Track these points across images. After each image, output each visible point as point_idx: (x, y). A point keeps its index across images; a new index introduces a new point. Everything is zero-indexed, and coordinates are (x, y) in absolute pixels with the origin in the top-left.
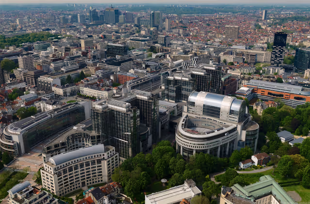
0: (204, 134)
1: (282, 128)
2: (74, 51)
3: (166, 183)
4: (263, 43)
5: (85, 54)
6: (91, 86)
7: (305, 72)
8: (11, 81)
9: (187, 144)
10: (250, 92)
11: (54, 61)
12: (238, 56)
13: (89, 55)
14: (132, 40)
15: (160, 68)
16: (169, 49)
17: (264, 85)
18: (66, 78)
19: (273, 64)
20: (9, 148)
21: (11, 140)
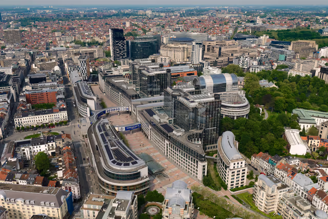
19: (119, 57)
20: (145, 186)
21: (139, 176)
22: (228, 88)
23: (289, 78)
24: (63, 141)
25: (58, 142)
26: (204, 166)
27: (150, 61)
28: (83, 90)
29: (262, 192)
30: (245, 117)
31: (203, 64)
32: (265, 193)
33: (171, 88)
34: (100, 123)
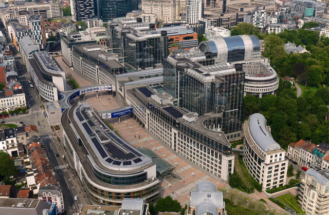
19: (84, 16)
20: (153, 191)
21: (146, 179)
22: (247, 56)
23: (322, 39)
24: (27, 136)
25: (21, 137)
26: (230, 161)
27: (135, 21)
28: (45, 63)
29: (312, 191)
30: (273, 94)
31: (204, 23)
32: (316, 193)
33: (173, 57)
34: (78, 109)
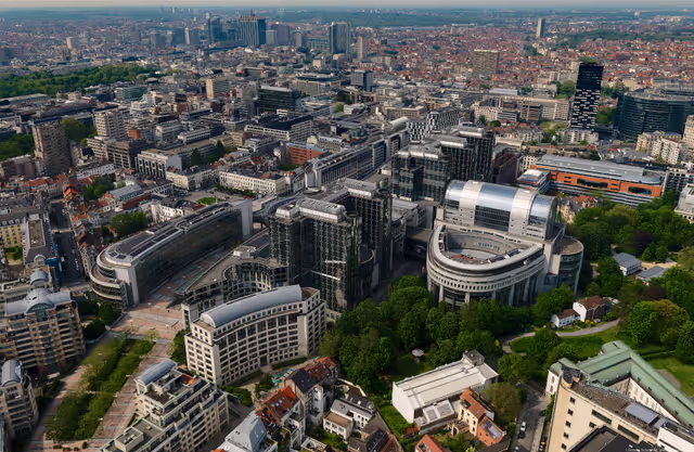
0: (485, 262)
1: (614, 247)
2: (194, 100)
3: (422, 358)
4: (549, 84)
5: (217, 107)
6: (242, 169)
7: (640, 138)
8: (85, 161)
9: (454, 282)
10: (544, 178)
11: (161, 121)
12: (506, 109)
13: (226, 109)
14: (301, 78)
15: (366, 133)
16: (373, 95)
17: (569, 165)
18: (190, 154)
21: (114, 277)
22: (516, 227)
26: (186, 312)
